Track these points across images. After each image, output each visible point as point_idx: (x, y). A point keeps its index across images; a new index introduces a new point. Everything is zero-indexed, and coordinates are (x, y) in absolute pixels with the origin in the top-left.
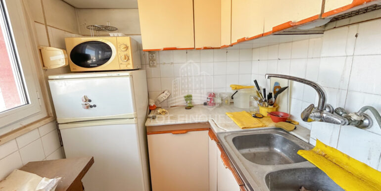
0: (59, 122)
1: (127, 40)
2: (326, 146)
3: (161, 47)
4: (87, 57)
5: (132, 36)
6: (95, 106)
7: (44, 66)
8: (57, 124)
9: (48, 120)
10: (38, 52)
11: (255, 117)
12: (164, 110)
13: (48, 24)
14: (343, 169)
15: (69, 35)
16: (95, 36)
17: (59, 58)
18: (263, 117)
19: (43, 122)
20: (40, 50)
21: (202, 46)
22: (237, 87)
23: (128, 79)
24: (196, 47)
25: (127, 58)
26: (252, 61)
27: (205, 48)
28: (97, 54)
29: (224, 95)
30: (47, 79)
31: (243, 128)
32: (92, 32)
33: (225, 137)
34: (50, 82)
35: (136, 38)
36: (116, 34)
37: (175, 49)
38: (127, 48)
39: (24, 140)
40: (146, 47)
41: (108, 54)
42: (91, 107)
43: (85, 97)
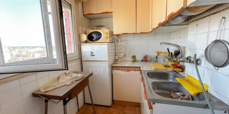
0: (82, 60)
1: (107, 31)
2: (189, 76)
3: (121, 33)
4: (93, 37)
5: (109, 29)
6: (94, 55)
7: (80, 40)
8: (81, 61)
11: (165, 66)
12: (121, 61)
13: (83, 26)
14: (192, 84)
15: (88, 29)
16: (96, 29)
17: (84, 37)
18: (169, 67)
19: (78, 60)
20: (79, 35)
21: (140, 32)
22: (159, 52)
23: (107, 45)
24: (137, 32)
25: (107, 38)
26: (170, 39)
27: (141, 33)
28: (96, 36)
29: (152, 56)
30: (80, 45)
31: (155, 69)
32: (95, 28)
33: (144, 72)
34: (81, 46)
35: (111, 29)
36: (104, 28)
37: (127, 34)
38: (107, 34)
39: (74, 64)
40: (115, 33)
41: (100, 36)
42: (93, 55)
43: (91, 52)
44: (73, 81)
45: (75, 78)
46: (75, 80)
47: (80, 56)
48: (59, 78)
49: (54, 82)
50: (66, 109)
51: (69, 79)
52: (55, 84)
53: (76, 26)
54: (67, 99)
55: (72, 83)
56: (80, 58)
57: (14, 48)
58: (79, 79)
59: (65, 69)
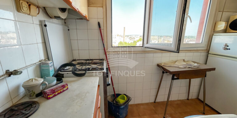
0: (209, 53)
6: (229, 49)
7: (214, 30)
9: (206, 51)
10: (214, 23)
13: (224, 11)
34: (214, 36)
39: (196, 54)
42: (227, 49)
43: (226, 44)
44: (186, 67)
45: (188, 65)
46: (188, 66)
47: (209, 48)
48: (176, 62)
49: (172, 63)
50: (172, 83)
51: (184, 65)
52: (172, 64)
53: (214, 12)
54: (175, 77)
55: (185, 68)
56: (208, 50)
57: (161, 36)
58: (192, 67)
59: (177, 52)
